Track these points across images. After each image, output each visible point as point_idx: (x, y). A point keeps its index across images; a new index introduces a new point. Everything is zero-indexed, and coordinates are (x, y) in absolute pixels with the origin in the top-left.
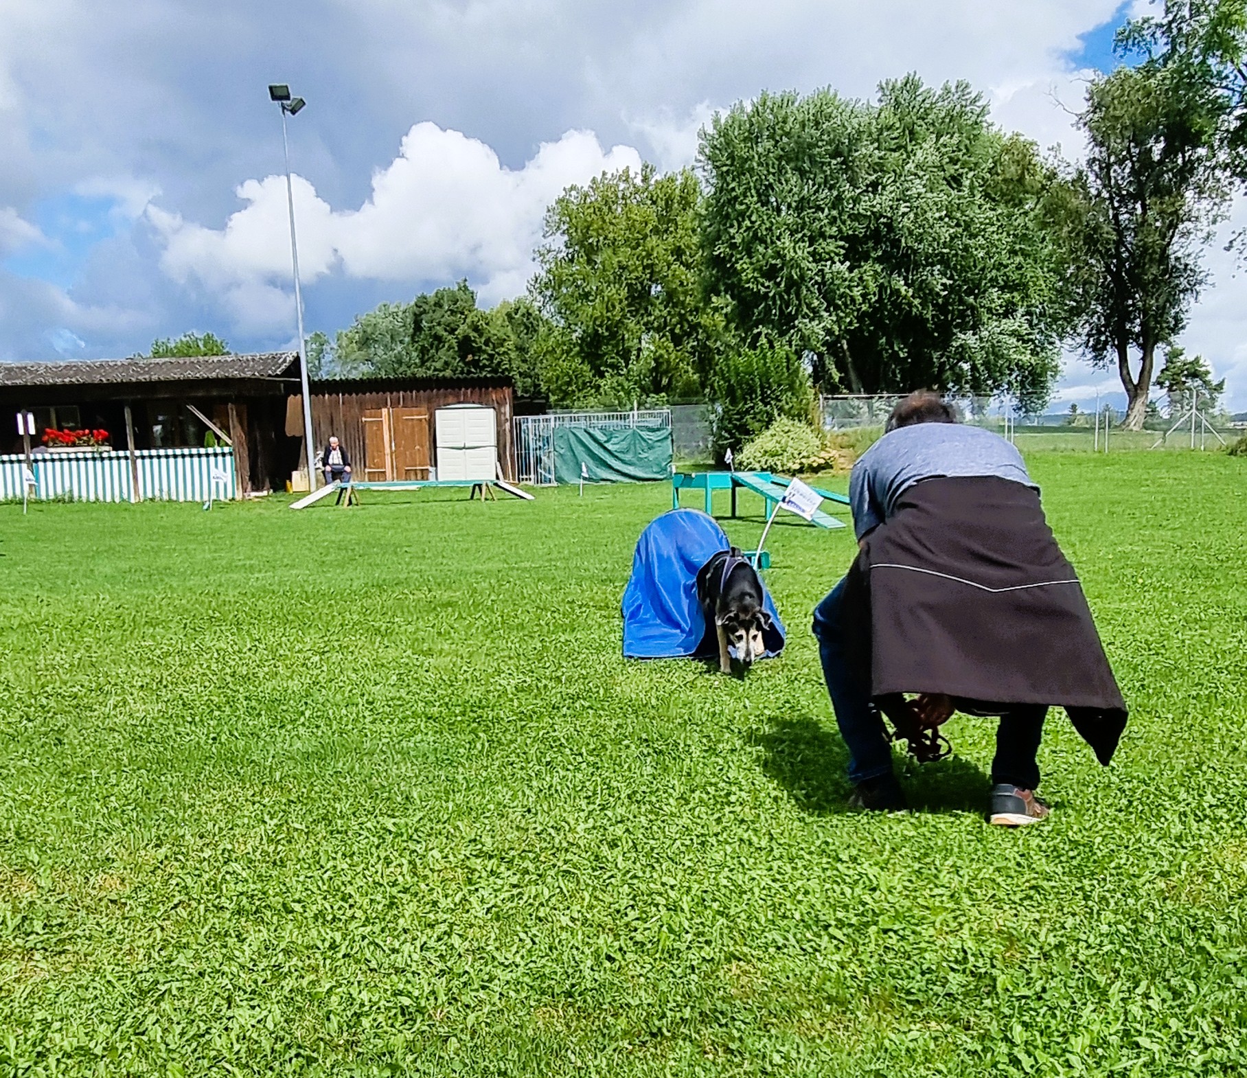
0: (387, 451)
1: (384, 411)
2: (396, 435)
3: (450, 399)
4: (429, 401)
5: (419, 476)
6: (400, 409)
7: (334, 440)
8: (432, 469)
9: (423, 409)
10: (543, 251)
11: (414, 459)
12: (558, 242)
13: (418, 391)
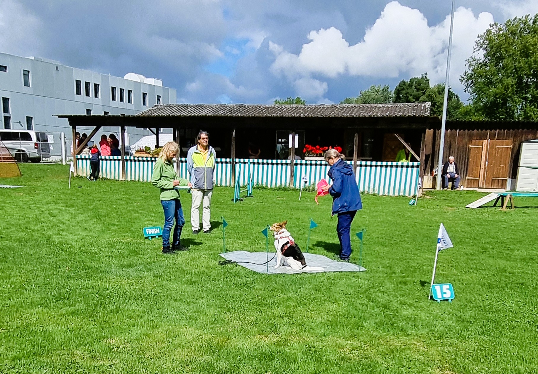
0: (483, 166)
1: (485, 142)
2: (490, 156)
3: (530, 136)
4: (515, 136)
5: (500, 183)
6: (495, 141)
7: (451, 158)
8: (509, 180)
9: (510, 141)
10: (471, 60)
11: (498, 173)
12: (480, 55)
13: (509, 130)
